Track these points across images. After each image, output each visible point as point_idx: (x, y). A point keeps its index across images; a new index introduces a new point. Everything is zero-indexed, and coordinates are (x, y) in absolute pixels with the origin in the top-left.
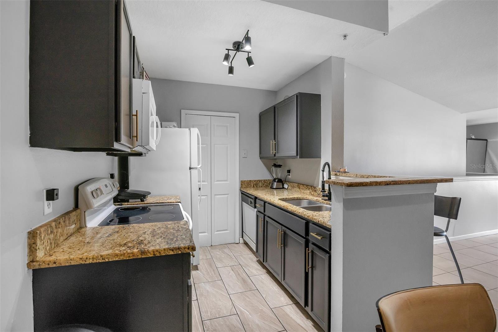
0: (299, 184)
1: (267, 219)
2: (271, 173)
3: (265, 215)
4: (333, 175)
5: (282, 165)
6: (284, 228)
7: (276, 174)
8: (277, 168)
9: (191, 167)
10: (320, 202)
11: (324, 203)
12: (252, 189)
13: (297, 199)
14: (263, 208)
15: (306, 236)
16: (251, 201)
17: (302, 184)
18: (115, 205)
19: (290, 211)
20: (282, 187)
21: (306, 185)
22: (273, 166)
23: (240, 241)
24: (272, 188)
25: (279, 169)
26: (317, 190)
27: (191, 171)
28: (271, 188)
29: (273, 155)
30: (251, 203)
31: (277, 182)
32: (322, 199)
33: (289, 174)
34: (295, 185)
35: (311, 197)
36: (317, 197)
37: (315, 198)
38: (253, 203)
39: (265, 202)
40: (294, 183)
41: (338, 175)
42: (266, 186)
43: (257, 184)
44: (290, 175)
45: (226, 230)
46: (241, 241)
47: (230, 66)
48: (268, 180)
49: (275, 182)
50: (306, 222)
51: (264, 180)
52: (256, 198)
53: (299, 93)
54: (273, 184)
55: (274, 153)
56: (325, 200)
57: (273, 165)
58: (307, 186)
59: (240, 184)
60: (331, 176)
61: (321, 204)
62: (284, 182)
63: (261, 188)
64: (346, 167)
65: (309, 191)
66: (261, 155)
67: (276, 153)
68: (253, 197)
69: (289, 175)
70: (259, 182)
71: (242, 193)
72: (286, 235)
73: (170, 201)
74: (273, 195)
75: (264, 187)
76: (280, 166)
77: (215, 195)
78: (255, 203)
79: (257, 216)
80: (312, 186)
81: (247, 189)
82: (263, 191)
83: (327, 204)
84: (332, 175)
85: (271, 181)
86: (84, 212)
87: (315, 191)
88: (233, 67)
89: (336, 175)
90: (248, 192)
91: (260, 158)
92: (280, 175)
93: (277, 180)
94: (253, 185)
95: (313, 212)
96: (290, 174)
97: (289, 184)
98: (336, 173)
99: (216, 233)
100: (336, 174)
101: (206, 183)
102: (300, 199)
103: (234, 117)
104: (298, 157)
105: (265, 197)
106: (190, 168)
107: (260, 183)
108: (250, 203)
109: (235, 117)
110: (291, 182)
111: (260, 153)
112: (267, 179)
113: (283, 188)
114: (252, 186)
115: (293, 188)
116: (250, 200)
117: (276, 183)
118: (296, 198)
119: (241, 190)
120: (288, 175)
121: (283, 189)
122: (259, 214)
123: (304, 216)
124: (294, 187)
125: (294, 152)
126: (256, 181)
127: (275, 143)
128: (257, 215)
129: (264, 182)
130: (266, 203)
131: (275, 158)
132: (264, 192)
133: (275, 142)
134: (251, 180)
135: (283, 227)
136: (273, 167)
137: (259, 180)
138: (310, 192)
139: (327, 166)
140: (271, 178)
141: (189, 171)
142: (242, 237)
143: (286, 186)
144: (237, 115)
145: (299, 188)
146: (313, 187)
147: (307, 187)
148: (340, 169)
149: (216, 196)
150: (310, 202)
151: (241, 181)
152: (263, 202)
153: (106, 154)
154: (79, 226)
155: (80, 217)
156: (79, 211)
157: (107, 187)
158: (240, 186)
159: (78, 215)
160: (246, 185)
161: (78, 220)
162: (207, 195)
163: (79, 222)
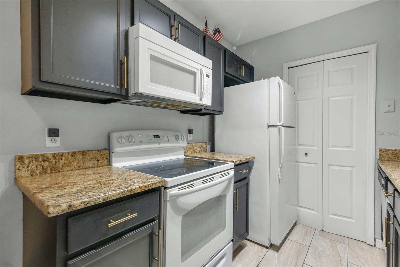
3: (394, 216)
23: (377, 243)
46: (380, 245)
52: (388, 179)
59: (377, 154)
68: (384, 177)
71: (378, 168)
86: (112, 153)
99: (331, 216)
106: (269, 126)
109: (368, 52)
116: (382, 181)
119: (378, 164)
142: (382, 240)
144: (372, 48)
149: (330, 166)
151: (380, 149)
152: (394, 189)
153: (179, 112)
154: (107, 163)
155: (108, 157)
156: (107, 152)
157: (159, 137)
158: (378, 157)
159: (105, 155)
160: (391, 156)
161: (104, 158)
162: (316, 164)
163: (106, 160)
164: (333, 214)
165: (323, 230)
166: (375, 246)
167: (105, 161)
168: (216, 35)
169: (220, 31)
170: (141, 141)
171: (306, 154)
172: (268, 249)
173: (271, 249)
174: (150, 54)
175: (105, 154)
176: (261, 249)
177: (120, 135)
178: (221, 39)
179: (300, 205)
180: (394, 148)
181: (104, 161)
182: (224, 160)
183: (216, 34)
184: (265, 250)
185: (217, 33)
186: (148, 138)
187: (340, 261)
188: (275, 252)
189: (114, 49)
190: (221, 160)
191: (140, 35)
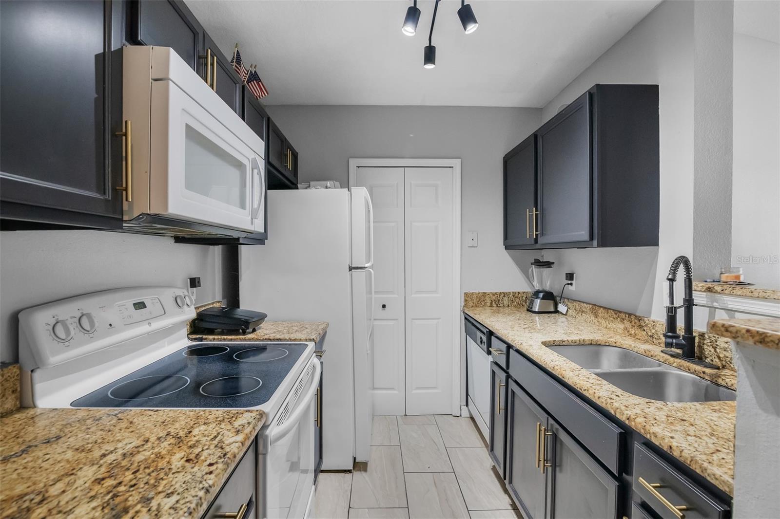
0: (595, 305)
1: (513, 386)
2: (529, 278)
3: (508, 377)
4: (700, 291)
5: (553, 263)
6: (551, 421)
7: (541, 282)
8: (541, 269)
9: (353, 266)
10: (658, 360)
11: (670, 364)
12: (488, 310)
13: (591, 344)
14: (504, 357)
15: (620, 473)
16: (481, 338)
17: (605, 308)
18: (192, 340)
19: (572, 385)
20: (552, 309)
21: (614, 310)
22: (532, 264)
23: (462, 411)
24: (530, 310)
25: (546, 271)
26: (646, 325)
27: (352, 274)
28: (528, 310)
29: (533, 242)
30: (481, 342)
31: (543, 298)
32: (662, 352)
33: (570, 282)
34: (585, 308)
35: (628, 342)
36: (646, 342)
37: (642, 347)
38: (485, 342)
39: (509, 347)
40: (583, 302)
41: (716, 292)
42: (519, 306)
43: (499, 300)
44: (574, 284)
45: (435, 388)
46: (465, 413)
47: (428, 45)
48: (524, 293)
49: (537, 298)
50: (621, 433)
51: (513, 292)
52: (491, 334)
53: (598, 86)
54: (532, 302)
55: (535, 237)
56: (672, 356)
57: (533, 262)
58: (617, 312)
59: (463, 300)
60: (693, 292)
61: (660, 365)
62: (558, 299)
63: (507, 310)
64: (741, 269)
65: (622, 326)
66: (507, 241)
67: (539, 236)
68: (485, 331)
69: (571, 284)
70: (503, 295)
71: (466, 318)
72: (558, 446)
73: (293, 336)
74: (532, 329)
75: (515, 306)
76: (548, 264)
77: (413, 319)
78: (489, 345)
79: (493, 373)
80: (630, 315)
81: (475, 312)
82: (511, 318)
83: (679, 368)
84: (695, 290)
85: (530, 295)
86: (32, 371)
87: (640, 327)
88: (434, 47)
89: (709, 290)
90: (476, 317)
91: (506, 249)
92: (548, 284)
93: (541, 295)
94: (489, 302)
95: (644, 400)
96: (574, 282)
97: (569, 303)
98: (710, 285)
99: (414, 392)
100: (709, 288)
101: (396, 296)
102: (600, 345)
103: (450, 167)
104: (595, 243)
105: (510, 335)
106: (351, 269)
107: (506, 298)
108: (479, 341)
109: (452, 167)
110: (575, 301)
111: (506, 237)
112: (521, 291)
113: (556, 311)
114: (489, 304)
115: (580, 314)
116: (479, 334)
117: (539, 301)
118: (587, 343)
119: (464, 312)
120: (568, 284)
121: (556, 315)
122: (497, 369)
123: (613, 413)
124: (583, 312)
125: (583, 232)
126: (496, 294)
127: (536, 215)
128: (493, 370)
129: (513, 296)
130: (511, 350)
131: (537, 246)
132: (510, 321)
133: (536, 210)
134: (486, 293)
135: (550, 418)
136: (533, 266)
137: (504, 293)
138: (625, 329)
139: (682, 268)
140: (529, 290)
141: (348, 273)
142: (467, 405)
143: (562, 308)
144: (456, 163)
145: (596, 316)
146: (633, 317)
147: (615, 316)
148: (721, 273)
149: (414, 321)
150: (627, 356)
151: (465, 293)
152: (506, 345)
153: (173, 241)
154: (15, 405)
155: (18, 385)
156: (15, 372)
157: (145, 307)
158: (463, 304)
159: (7, 381)
160: (475, 301)
161: (7, 391)
162: (397, 320)
163: (13, 396)
164: (418, 388)
165: (406, 415)
166: (461, 416)
167: (10, 398)
168: (251, 84)
169: (260, 79)
170: (111, 325)
171: (384, 306)
172: (351, 472)
173: (355, 471)
174: (186, 122)
175: (9, 378)
176: (342, 478)
177: (56, 318)
178: (262, 96)
179: (375, 387)
180: (477, 292)
181: (7, 399)
182: (293, 339)
183: (252, 82)
184: (349, 476)
185: (255, 81)
186: (123, 313)
187: (439, 450)
188: (363, 473)
189: (96, 96)
190: (285, 340)
191: (171, 76)
